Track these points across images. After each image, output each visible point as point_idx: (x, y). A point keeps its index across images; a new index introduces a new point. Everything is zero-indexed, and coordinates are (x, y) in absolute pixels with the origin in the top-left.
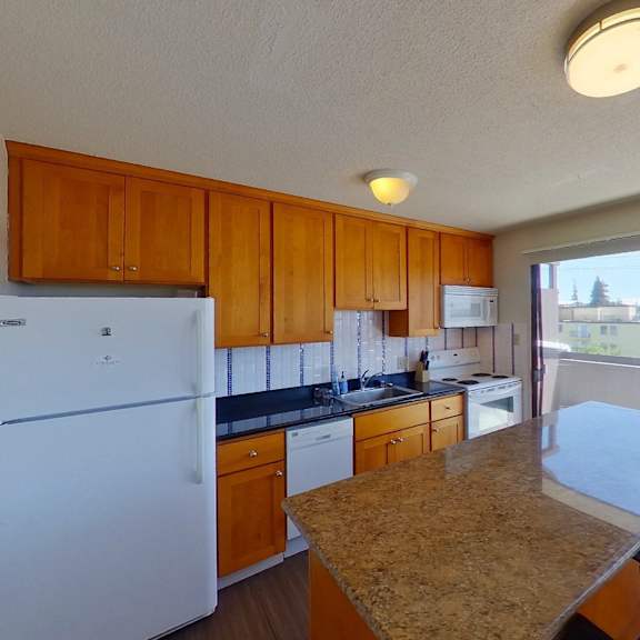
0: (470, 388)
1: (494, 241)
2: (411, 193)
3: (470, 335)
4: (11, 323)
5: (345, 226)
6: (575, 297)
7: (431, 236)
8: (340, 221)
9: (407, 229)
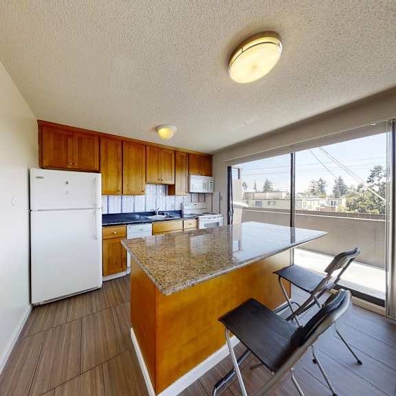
0: (200, 217)
1: (213, 158)
2: (175, 135)
3: (202, 196)
4: (39, 177)
5: (150, 150)
6: (255, 188)
7: (185, 155)
8: (148, 148)
9: (175, 151)
